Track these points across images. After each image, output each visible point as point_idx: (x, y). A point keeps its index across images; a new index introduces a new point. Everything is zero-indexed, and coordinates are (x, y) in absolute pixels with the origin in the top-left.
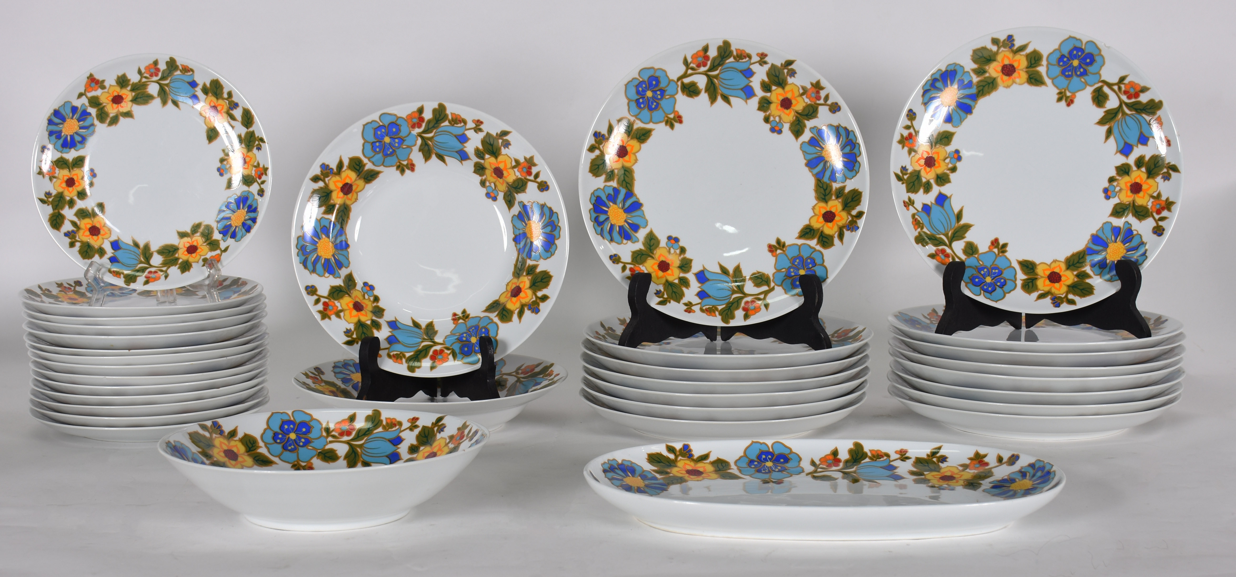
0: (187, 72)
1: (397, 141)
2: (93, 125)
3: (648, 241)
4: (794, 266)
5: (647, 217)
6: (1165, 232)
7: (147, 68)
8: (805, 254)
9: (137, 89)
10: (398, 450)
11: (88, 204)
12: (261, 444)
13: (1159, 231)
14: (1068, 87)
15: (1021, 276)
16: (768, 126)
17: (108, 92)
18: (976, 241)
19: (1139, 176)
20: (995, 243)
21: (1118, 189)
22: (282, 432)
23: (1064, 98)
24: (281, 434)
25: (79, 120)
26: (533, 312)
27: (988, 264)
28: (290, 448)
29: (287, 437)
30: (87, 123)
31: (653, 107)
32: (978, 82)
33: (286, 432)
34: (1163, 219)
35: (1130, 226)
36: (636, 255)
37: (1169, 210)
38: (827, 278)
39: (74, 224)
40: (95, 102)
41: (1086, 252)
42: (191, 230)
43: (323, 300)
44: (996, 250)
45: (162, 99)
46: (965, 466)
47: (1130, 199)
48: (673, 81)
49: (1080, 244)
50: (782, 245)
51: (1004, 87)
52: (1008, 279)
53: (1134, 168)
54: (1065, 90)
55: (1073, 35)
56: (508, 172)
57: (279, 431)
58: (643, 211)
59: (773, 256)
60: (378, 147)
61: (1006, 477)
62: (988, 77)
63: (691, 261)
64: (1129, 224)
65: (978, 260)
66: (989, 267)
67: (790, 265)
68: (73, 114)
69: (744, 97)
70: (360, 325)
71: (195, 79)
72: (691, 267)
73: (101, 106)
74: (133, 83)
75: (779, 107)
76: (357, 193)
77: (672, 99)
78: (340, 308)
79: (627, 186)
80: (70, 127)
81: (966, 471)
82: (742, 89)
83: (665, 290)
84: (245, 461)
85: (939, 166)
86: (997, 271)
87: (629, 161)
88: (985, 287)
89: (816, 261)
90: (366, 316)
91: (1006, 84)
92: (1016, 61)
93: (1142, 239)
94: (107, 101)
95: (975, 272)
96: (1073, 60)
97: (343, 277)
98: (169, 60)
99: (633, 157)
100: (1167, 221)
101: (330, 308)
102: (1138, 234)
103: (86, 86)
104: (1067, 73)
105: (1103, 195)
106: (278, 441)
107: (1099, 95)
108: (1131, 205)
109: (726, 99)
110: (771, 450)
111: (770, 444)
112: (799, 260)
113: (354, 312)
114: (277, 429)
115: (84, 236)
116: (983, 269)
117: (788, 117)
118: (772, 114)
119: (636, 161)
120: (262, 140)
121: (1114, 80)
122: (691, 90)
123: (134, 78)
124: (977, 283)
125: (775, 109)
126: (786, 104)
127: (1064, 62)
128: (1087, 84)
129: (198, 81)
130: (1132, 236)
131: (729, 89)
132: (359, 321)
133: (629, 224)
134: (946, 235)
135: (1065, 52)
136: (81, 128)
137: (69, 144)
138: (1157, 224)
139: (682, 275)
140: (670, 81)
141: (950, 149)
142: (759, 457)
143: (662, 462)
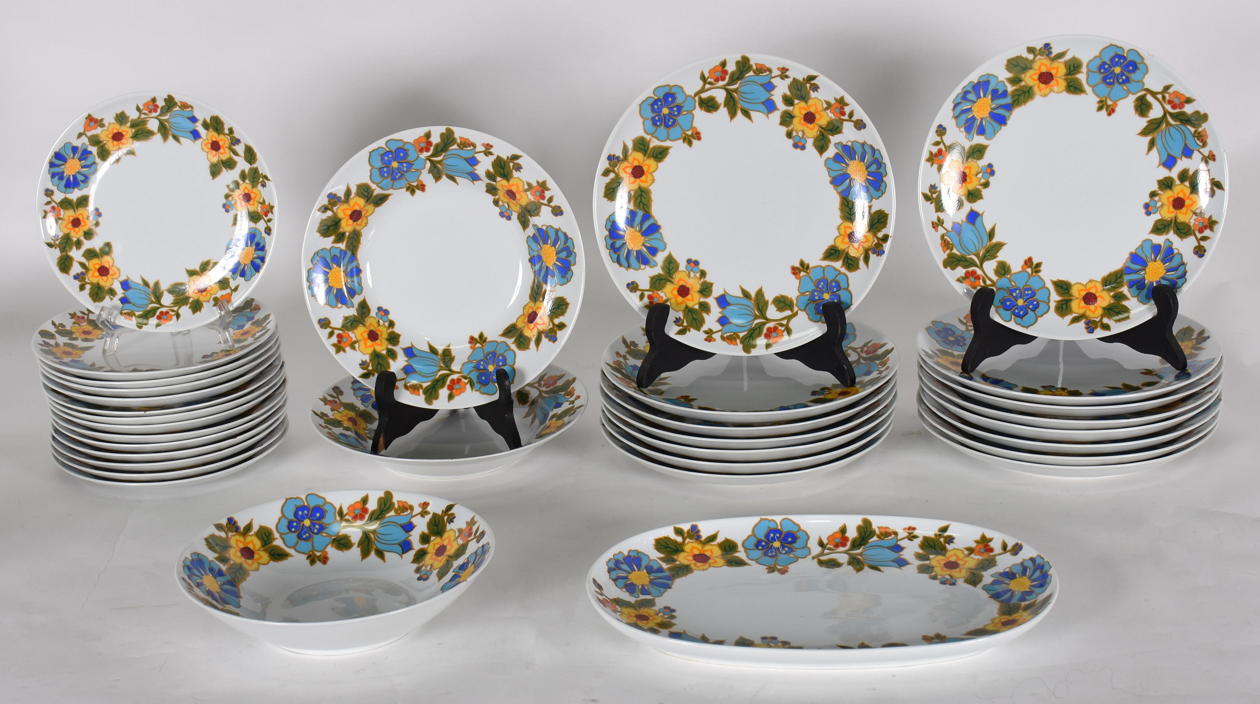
0: (186, 108)
1: (405, 165)
2: (94, 163)
3: (667, 265)
4: (818, 289)
5: (666, 240)
6: (1206, 254)
7: (146, 105)
8: (830, 277)
9: (136, 125)
10: (409, 538)
11: (96, 244)
12: (277, 535)
13: (1200, 252)
14: (1109, 94)
15: (1055, 297)
16: (791, 142)
17: (107, 130)
18: (1008, 261)
19: (1182, 190)
20: (1029, 262)
21: (1159, 204)
22: (296, 520)
23: (1105, 107)
24: (296, 522)
25: (80, 160)
26: (550, 340)
27: (1021, 285)
28: (304, 536)
29: (302, 524)
30: (88, 162)
31: (670, 123)
32: (1013, 92)
33: (300, 519)
34: (1204, 239)
35: (1170, 244)
36: (654, 280)
37: (1212, 229)
38: (852, 304)
39: (82, 265)
40: (95, 141)
41: (1124, 272)
42: (200, 268)
43: (337, 332)
44: (1029, 270)
45: (162, 135)
46: (971, 550)
47: (1172, 215)
48: (690, 96)
49: (1117, 262)
50: (805, 267)
51: (1041, 96)
52: (1041, 301)
53: (1178, 182)
54: (1106, 99)
55: (1114, 43)
56: (521, 195)
57: (293, 518)
58: (661, 233)
59: (797, 278)
60: (385, 172)
61: (1007, 570)
62: (1024, 86)
63: (711, 284)
64: (1170, 242)
65: (1010, 280)
66: (1021, 288)
67: (815, 288)
68: (74, 154)
69: (765, 110)
70: (376, 355)
71: (195, 115)
72: (711, 291)
73: (102, 144)
74: (132, 120)
75: (803, 122)
76: (367, 218)
77: (690, 115)
78: (354, 339)
79: (644, 208)
80: (72, 167)
81: (971, 556)
82: (763, 103)
83: (684, 317)
84: (261, 558)
85: (971, 182)
86: (1030, 292)
87: (646, 182)
88: (1016, 311)
89: (841, 285)
90: (381, 345)
91: (1043, 93)
92: (1054, 68)
93: (1182, 259)
94: (107, 139)
95: (1006, 294)
96: (1115, 67)
97: (356, 305)
98: (167, 97)
99: (650, 177)
100: (1209, 241)
101: (345, 339)
102: (1179, 253)
103: (84, 126)
104: (1108, 81)
105: (1144, 211)
106: (293, 530)
107: (1142, 104)
108: (1173, 221)
109: (746, 114)
110: (779, 528)
111: (778, 521)
112: (824, 284)
113: (369, 342)
114: (291, 517)
115: (93, 277)
116: (1015, 290)
117: (812, 132)
118: (795, 129)
119: (653, 180)
120: (266, 177)
121: (1158, 88)
122: (709, 105)
123: (133, 115)
124: (1008, 306)
125: (798, 124)
126: (810, 118)
127: (1105, 69)
128: (1129, 92)
129: (198, 117)
130: (1172, 255)
131: (750, 103)
132: (374, 351)
133: (647, 248)
134: (977, 255)
135: (1107, 59)
136: (83, 167)
137: (73, 183)
138: (1199, 243)
139: (702, 300)
140: (687, 97)
141: (983, 163)
142: (767, 536)
143: (669, 547)
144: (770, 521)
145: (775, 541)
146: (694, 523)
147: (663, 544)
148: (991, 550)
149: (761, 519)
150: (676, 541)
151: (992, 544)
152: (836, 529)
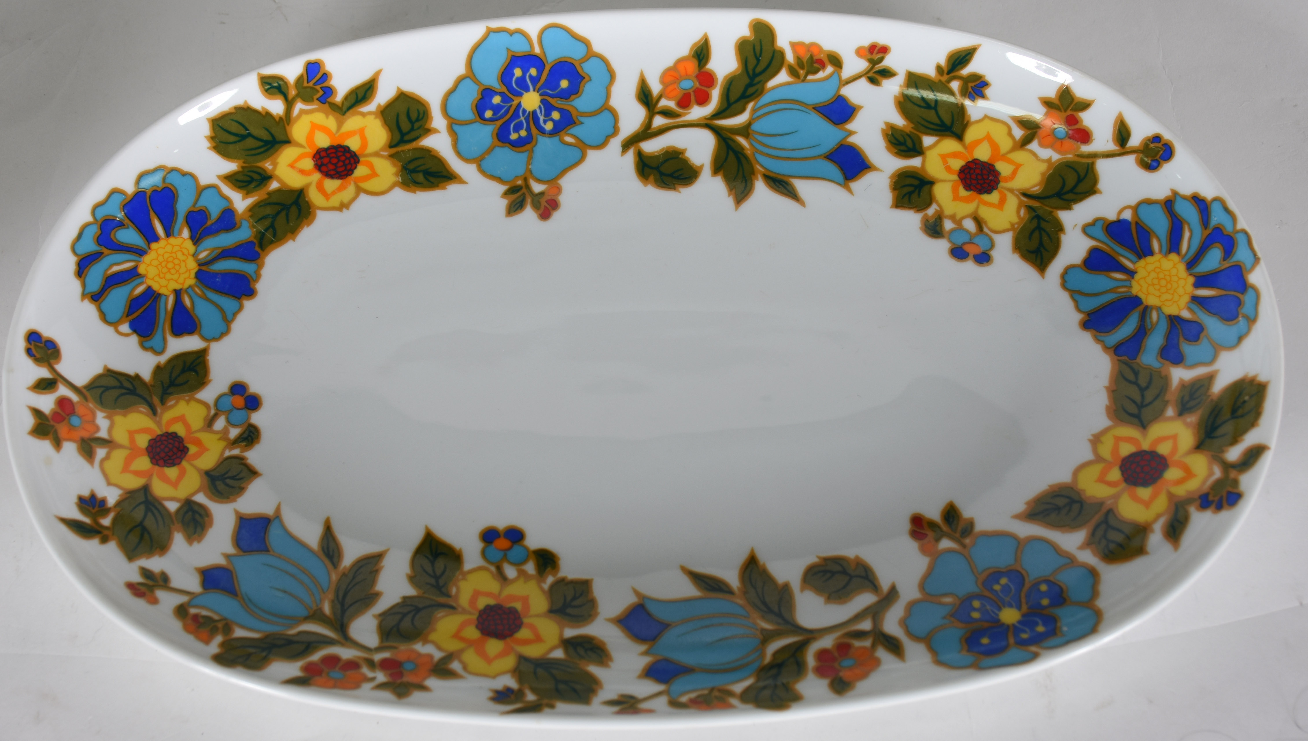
46: (1030, 130)
81: (1032, 148)
110: (537, 52)
111: (533, 34)
142: (506, 75)
143: (250, 135)
144: (511, 33)
145: (527, 90)
146: (313, 56)
147: (235, 128)
148: (1084, 136)
149: (490, 31)
150: (268, 114)
151: (1087, 118)
152: (684, 49)
